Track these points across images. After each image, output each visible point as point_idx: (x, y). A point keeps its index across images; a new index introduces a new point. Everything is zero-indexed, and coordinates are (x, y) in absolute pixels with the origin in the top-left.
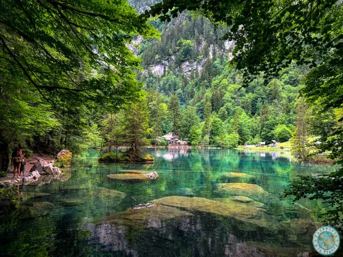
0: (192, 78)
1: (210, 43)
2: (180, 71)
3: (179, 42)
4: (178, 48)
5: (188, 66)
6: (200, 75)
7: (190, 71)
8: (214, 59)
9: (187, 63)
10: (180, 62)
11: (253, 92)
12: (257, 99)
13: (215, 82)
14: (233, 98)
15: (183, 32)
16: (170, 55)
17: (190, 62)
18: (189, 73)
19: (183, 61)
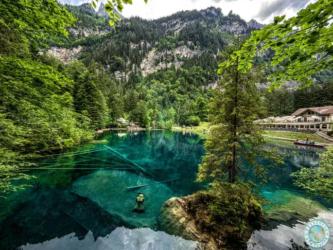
0: (122, 82)
1: (133, 62)
2: (114, 76)
3: (112, 56)
4: (112, 61)
5: (119, 74)
6: (128, 80)
7: (120, 77)
8: (136, 73)
9: (119, 72)
10: (113, 70)
11: (162, 96)
12: (165, 99)
13: (138, 86)
14: (152, 98)
15: (115, 51)
16: (107, 64)
17: (120, 71)
18: (120, 79)
19: (116, 70)
